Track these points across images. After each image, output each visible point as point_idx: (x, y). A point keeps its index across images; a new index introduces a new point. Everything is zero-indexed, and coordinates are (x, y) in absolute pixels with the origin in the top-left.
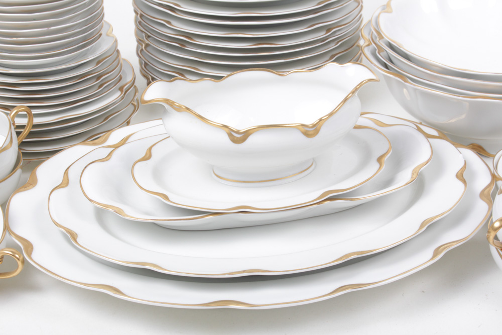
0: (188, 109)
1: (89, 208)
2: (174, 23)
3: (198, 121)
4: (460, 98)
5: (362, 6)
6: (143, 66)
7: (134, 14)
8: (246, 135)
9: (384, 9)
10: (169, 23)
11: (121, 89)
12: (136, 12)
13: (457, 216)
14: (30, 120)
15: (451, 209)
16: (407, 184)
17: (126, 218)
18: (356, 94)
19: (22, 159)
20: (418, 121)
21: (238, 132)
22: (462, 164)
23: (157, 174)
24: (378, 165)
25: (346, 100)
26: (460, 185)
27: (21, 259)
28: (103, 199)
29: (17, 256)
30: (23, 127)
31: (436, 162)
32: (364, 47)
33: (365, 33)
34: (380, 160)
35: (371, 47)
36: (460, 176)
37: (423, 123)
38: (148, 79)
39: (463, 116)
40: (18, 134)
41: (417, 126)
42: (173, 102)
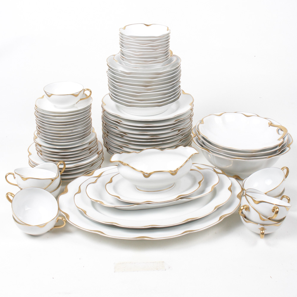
0: (128, 165)
1: (89, 201)
2: (119, 128)
3: (132, 169)
4: (230, 159)
5: (192, 121)
6: (105, 143)
7: (102, 122)
8: (150, 174)
9: (200, 122)
10: (117, 128)
11: (98, 153)
12: (103, 122)
13: (228, 204)
14: (65, 166)
15: (226, 202)
16: (210, 192)
17: (105, 205)
18: (190, 159)
19: (61, 181)
20: (214, 167)
21: (147, 174)
22: (230, 184)
23: (115, 188)
24: (199, 185)
25: (187, 161)
26: (230, 192)
27: (65, 221)
28: (95, 198)
29: (64, 219)
30: (62, 169)
31: (221, 183)
32: (193, 137)
33: (193, 131)
34: (199, 183)
35: (196, 137)
36: (230, 189)
37: (216, 167)
38: (107, 148)
39: (231, 165)
40: (60, 171)
41: (214, 169)
42: (123, 162)
